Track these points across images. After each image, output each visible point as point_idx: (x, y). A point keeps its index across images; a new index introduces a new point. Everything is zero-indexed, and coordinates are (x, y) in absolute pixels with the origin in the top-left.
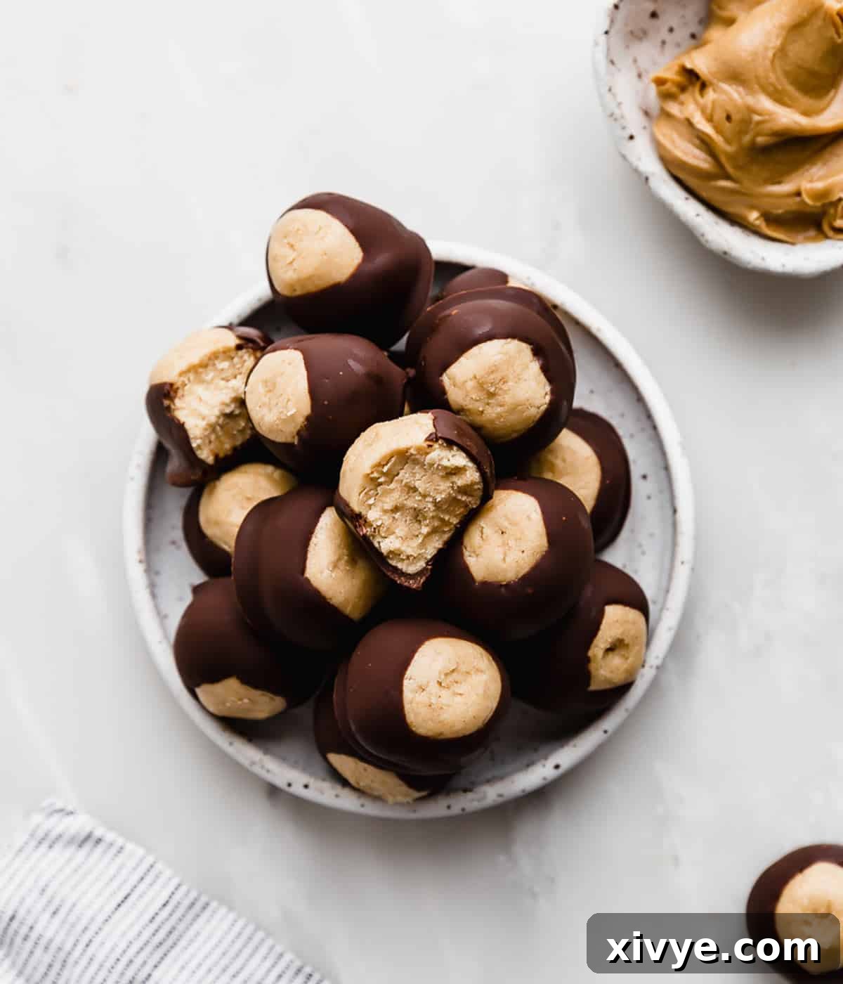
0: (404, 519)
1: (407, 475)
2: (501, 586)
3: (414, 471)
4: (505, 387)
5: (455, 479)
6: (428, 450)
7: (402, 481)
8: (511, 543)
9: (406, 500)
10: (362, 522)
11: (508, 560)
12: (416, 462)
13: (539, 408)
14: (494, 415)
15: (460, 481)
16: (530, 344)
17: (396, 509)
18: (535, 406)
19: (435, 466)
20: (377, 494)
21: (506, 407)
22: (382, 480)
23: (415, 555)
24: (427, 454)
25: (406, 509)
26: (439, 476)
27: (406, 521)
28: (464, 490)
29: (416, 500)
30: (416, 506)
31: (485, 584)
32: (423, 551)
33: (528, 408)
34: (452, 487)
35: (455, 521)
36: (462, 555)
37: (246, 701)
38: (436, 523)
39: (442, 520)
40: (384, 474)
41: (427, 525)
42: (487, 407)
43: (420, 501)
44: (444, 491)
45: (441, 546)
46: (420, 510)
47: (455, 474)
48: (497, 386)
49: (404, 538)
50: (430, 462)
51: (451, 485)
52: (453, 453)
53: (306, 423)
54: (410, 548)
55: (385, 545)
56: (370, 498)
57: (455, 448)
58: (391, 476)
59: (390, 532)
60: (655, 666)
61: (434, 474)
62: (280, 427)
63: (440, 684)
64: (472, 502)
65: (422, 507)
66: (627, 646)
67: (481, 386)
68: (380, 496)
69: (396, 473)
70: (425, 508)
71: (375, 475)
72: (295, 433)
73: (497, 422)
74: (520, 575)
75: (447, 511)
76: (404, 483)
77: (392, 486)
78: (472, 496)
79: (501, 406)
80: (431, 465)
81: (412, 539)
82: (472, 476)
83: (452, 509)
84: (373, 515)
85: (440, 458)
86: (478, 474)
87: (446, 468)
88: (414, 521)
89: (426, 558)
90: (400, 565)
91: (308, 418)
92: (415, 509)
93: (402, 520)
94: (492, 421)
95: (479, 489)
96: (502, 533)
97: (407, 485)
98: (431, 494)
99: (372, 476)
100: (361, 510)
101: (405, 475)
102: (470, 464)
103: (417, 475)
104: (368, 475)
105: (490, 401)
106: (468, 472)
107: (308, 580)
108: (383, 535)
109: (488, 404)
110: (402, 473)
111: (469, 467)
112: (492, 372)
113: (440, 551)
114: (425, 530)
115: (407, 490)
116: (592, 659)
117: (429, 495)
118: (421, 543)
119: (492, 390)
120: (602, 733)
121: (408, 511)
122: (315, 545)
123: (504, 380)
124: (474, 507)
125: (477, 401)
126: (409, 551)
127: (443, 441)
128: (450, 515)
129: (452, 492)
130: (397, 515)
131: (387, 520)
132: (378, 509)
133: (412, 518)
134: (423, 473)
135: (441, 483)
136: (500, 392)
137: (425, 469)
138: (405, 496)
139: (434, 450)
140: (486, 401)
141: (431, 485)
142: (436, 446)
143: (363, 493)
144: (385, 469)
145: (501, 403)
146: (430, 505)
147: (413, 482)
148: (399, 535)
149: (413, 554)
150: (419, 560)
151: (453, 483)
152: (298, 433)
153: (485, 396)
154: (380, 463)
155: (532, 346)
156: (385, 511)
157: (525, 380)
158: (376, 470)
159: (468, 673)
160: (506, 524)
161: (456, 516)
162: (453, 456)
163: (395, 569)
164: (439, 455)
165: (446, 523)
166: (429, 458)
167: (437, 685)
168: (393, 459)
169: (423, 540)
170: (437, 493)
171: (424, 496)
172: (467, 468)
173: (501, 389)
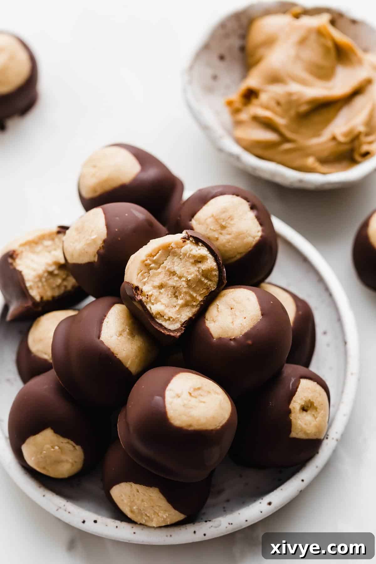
0: (167, 294)
1: (169, 263)
2: (231, 340)
3: (173, 261)
4: (232, 222)
5: (200, 265)
6: (183, 245)
7: (166, 267)
8: (238, 313)
9: (168, 280)
10: (139, 292)
11: (235, 323)
12: (175, 254)
13: (254, 238)
14: (224, 240)
15: (204, 266)
16: (248, 201)
17: (161, 286)
18: (251, 236)
19: (188, 255)
20: (150, 276)
21: (233, 235)
22: (153, 265)
23: (174, 318)
24: (182, 247)
25: (169, 287)
26: (189, 262)
27: (168, 295)
28: (206, 274)
29: (175, 281)
30: (175, 284)
31: (220, 339)
32: (179, 316)
33: (247, 237)
34: (198, 271)
35: (200, 299)
36: (205, 322)
37: (57, 448)
38: (188, 298)
39: (191, 296)
40: (154, 262)
41: (182, 299)
42: (220, 235)
43: (177, 281)
44: (193, 273)
45: (191, 316)
46: (177, 287)
47: (200, 262)
48: (227, 221)
49: (166, 306)
50: (185, 252)
51: (198, 269)
52: (199, 247)
53: (103, 244)
54: (171, 312)
55: (154, 308)
56: (145, 278)
57: (200, 244)
58: (158, 264)
59: (157, 301)
60: (335, 439)
61: (187, 261)
62: (86, 250)
63: (190, 394)
64: (212, 285)
65: (179, 285)
66: (316, 409)
67: (217, 220)
68: (151, 277)
69: (162, 262)
70: (181, 286)
71: (148, 262)
72: (96, 253)
73: (227, 246)
74: (243, 333)
75: (194, 290)
76: (167, 268)
77: (159, 270)
78: (211, 280)
79: (230, 234)
80: (185, 255)
81: (172, 308)
82: (211, 263)
83: (198, 289)
84: (147, 289)
85: (191, 249)
86: (215, 264)
87: (194, 256)
88: (173, 296)
89: (181, 322)
90: (164, 323)
91: (104, 241)
92: (174, 287)
93: (165, 294)
94: (224, 246)
95: (216, 275)
96: (231, 309)
97: (168, 270)
98: (185, 275)
99: (146, 262)
100: (139, 285)
101: (168, 264)
102: (210, 256)
103: (175, 263)
104: (144, 261)
105: (222, 232)
106: (208, 260)
107: (102, 342)
108: (153, 302)
109: (221, 234)
110: (165, 262)
111: (210, 257)
112: (224, 212)
113: (190, 319)
114: (180, 302)
115: (169, 274)
116: (292, 411)
117: (183, 277)
118: (177, 310)
119: (224, 224)
120: (301, 482)
121: (169, 288)
122: (107, 322)
123: (231, 218)
124: (213, 290)
125: (214, 231)
126: (170, 315)
127: (192, 239)
128: (197, 293)
129: (198, 274)
130: (162, 290)
131: (155, 292)
132: (150, 285)
133: (172, 294)
134: (180, 262)
135: (191, 267)
136: (229, 225)
137: (181, 259)
138: (167, 278)
139: (187, 244)
140: (220, 231)
141: (185, 269)
142: (188, 242)
143: (140, 274)
144: (155, 258)
145: (230, 232)
146: (184, 283)
147: (173, 268)
148: (164, 303)
149: (172, 317)
150: (176, 322)
151: (199, 268)
152: (98, 252)
153: (219, 228)
154: (151, 254)
155: (249, 203)
156: (154, 287)
157: (245, 219)
158: (149, 259)
159: (209, 392)
160: (234, 303)
161: (200, 295)
162: (199, 249)
163: (161, 325)
164: (190, 247)
165: (194, 299)
166: (183, 250)
167: (188, 395)
168: (160, 252)
169: (179, 309)
170: (188, 275)
171: (180, 277)
172: (208, 258)
173: (229, 223)
